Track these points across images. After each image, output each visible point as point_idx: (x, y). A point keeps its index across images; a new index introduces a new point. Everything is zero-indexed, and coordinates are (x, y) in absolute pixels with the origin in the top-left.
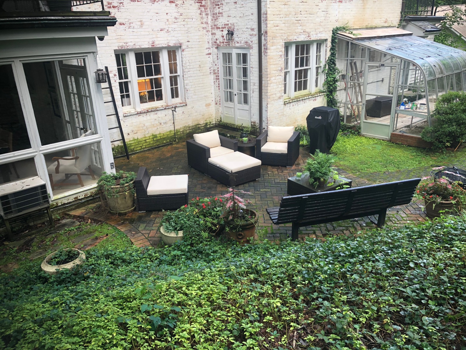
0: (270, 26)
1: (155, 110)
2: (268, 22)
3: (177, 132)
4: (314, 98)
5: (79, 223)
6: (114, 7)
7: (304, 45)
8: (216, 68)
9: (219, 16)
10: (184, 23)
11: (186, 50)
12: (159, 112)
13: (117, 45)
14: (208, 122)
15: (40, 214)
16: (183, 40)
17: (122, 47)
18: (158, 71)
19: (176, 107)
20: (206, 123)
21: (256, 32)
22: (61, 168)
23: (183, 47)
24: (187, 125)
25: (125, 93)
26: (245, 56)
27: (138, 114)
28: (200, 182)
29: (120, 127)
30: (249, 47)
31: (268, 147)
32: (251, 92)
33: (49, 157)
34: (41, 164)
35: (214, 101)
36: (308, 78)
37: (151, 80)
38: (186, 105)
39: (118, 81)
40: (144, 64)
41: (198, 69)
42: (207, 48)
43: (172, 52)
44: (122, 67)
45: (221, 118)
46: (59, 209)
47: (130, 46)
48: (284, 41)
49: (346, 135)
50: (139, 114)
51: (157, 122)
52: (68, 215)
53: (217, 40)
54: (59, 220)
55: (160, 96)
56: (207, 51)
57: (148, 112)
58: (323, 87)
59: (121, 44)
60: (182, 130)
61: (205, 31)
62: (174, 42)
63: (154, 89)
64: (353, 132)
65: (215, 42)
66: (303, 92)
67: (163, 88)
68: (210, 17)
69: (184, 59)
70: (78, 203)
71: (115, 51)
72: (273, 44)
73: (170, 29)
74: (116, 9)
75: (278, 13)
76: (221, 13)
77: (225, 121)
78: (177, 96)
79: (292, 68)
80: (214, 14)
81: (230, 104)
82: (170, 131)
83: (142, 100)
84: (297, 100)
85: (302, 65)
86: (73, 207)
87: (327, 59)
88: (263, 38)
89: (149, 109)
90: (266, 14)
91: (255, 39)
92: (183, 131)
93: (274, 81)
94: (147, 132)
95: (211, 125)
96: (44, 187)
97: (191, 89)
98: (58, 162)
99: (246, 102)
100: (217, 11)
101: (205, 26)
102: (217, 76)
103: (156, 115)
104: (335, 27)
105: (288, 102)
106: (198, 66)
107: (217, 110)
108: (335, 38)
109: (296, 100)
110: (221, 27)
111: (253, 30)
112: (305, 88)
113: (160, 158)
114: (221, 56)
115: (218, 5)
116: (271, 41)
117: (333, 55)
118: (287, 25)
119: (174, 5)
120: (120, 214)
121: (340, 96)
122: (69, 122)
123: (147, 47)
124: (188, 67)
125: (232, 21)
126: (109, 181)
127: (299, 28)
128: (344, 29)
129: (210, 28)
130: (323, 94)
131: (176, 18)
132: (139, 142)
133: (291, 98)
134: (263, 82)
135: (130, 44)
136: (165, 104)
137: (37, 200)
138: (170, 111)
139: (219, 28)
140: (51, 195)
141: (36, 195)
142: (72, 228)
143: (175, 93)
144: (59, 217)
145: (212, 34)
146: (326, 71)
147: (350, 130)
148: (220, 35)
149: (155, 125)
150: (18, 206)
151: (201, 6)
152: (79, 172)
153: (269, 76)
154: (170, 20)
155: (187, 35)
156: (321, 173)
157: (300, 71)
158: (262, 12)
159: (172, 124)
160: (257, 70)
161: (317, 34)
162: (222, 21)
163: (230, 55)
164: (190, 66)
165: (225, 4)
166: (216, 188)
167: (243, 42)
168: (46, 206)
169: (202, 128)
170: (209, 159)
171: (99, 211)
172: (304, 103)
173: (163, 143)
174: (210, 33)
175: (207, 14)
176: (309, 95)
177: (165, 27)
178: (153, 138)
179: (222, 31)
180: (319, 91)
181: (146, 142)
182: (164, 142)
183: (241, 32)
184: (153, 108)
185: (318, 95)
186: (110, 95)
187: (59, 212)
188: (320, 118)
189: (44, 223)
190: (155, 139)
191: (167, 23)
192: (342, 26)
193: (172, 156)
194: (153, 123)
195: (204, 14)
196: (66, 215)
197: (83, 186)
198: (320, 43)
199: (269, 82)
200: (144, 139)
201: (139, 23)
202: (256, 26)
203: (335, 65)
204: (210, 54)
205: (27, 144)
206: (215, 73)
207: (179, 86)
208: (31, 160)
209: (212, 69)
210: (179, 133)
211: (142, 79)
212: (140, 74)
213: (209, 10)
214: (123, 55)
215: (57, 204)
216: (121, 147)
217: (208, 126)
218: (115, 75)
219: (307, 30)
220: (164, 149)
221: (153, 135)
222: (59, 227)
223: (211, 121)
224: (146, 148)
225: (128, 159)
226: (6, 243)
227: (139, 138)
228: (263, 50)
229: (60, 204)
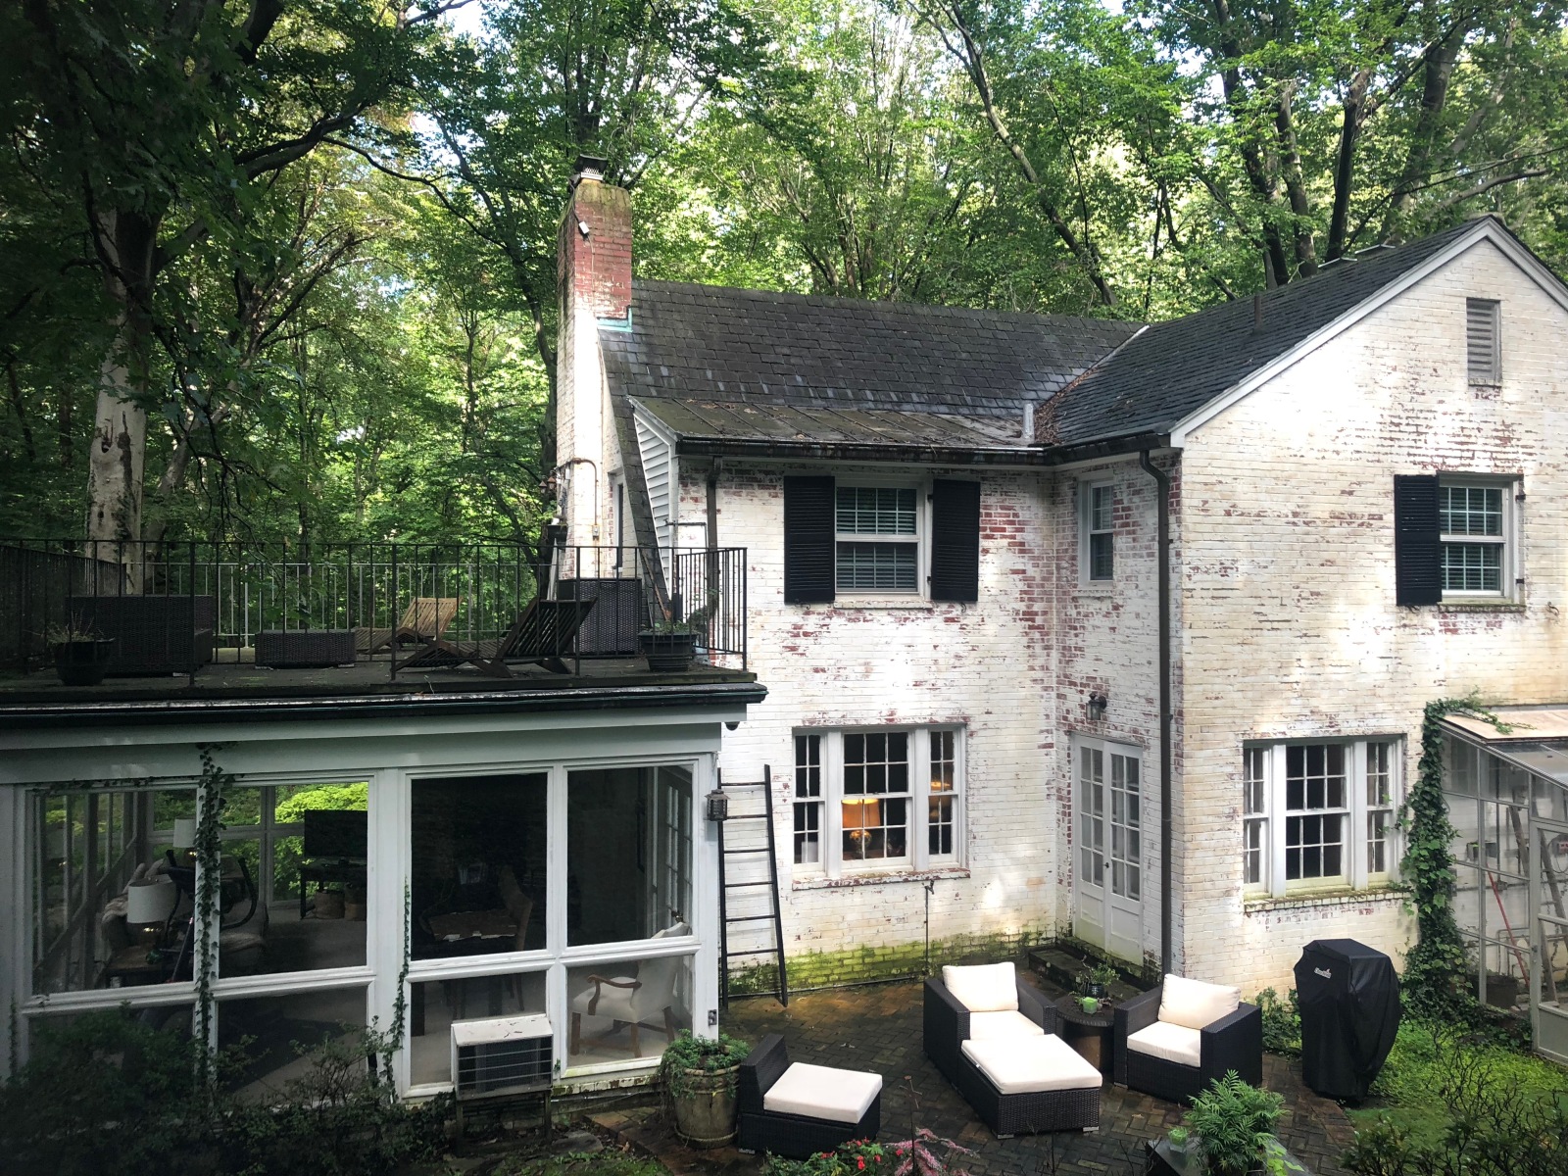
0: (1191, 698)
1: (878, 881)
2: (1186, 688)
3: (933, 949)
4: (1365, 906)
5: (601, 1147)
6: (806, 634)
7: (1301, 749)
8: (1063, 784)
9: (1076, 656)
10: (979, 668)
11: (981, 733)
12: (888, 889)
13: (801, 716)
14: (1032, 929)
15: (533, 1104)
16: (973, 708)
17: (812, 721)
18: (900, 780)
19: (938, 878)
20: (1026, 936)
21: (1156, 709)
22: (601, 1004)
23: (973, 726)
24: (965, 932)
25: (806, 831)
26: (1134, 764)
27: (830, 886)
28: (929, 1104)
29: (777, 916)
30: (1142, 745)
31: (1147, 1039)
32: (1146, 865)
33: (577, 974)
34: (556, 988)
35: (1055, 872)
36: (1344, 842)
37: (881, 801)
38: (968, 876)
39: (793, 798)
40: (865, 763)
41: (1013, 783)
42: (1042, 732)
43: (943, 738)
44: (808, 766)
45: (1071, 925)
46: (573, 1103)
47: (834, 718)
48: (1241, 738)
49: (1475, 1045)
50: (833, 886)
51: (879, 915)
52: (588, 1121)
53: (1068, 712)
54: (567, 1129)
55: (898, 846)
56: (1042, 739)
57: (857, 883)
58: (1402, 873)
59: (810, 715)
60: (949, 945)
61: (1038, 687)
62: (948, 713)
63: (885, 827)
64: (1502, 1036)
65: (1065, 718)
66: (1323, 882)
67: (908, 825)
68: (1055, 654)
69: (973, 755)
70: (616, 1097)
71: (795, 730)
72: (1203, 744)
73: (940, 683)
74: (811, 640)
75: (1217, 665)
76: (1080, 649)
77: (1081, 933)
78: (947, 849)
79: (1276, 808)
80: (1064, 648)
81: (1092, 888)
82: (914, 944)
83: (851, 849)
84: (1296, 902)
85: (1315, 802)
86: (605, 1105)
87: (1410, 790)
88: (1173, 726)
89: (863, 877)
90: (1181, 668)
91: (1155, 726)
92: (952, 948)
93: (1205, 843)
94: (848, 939)
95: (1041, 942)
96: (547, 1041)
97: (986, 835)
98: (598, 990)
99: (1135, 888)
100: (1071, 641)
101: (1039, 674)
102: (1064, 806)
103: (878, 896)
104: (1433, 699)
105: (1259, 908)
106: (1013, 775)
107: (1061, 900)
108: (1437, 733)
109: (1287, 905)
110: (1078, 681)
111: (1150, 701)
112: (1333, 869)
113: (863, 1015)
114: (1077, 755)
115: (1075, 628)
116: (1197, 736)
117: (1430, 779)
118: (1250, 694)
119: (955, 626)
120: (695, 1146)
121: (1464, 912)
122: (655, 890)
123: (875, 722)
124: (983, 777)
125: (1104, 671)
126: (686, 1057)
127: (1293, 701)
128: (1467, 706)
129: (1055, 679)
130: (1398, 895)
131: (958, 657)
132: (821, 961)
133: (1275, 896)
134: (1174, 843)
135: (831, 714)
136: (910, 868)
137: (529, 1070)
138: (920, 890)
139: (1075, 684)
140: (563, 1064)
141: (529, 1057)
142: (584, 1155)
143: (940, 841)
144: (566, 1123)
145: (1059, 696)
146: (1410, 828)
147: (1494, 1030)
148: (1076, 700)
149: (873, 922)
150: (489, 1074)
151: (1030, 627)
152: (636, 1021)
153: (1188, 828)
154: (941, 661)
155: (986, 696)
156: (1222, 1141)
157: (1312, 822)
158: (1172, 660)
159: (921, 924)
160: (1159, 806)
161: (1362, 720)
162: (1081, 668)
163: (1098, 755)
164: (988, 774)
165: (1090, 629)
166: (961, 1129)
167: (1127, 728)
168: (543, 1087)
169: (1011, 946)
170: (965, 1043)
171: (652, 1127)
172: (1325, 916)
173: (890, 975)
174: (1053, 694)
175: (1047, 648)
176: (1343, 893)
177: (927, 677)
178: (863, 957)
179: (1082, 692)
180: (1384, 884)
181: (842, 966)
182: (894, 971)
183: (1123, 703)
184: (873, 876)
185: (1380, 897)
186: (765, 833)
187: (571, 1110)
188: (1327, 974)
189: (532, 1130)
190: (867, 960)
191: (934, 668)
192: (1457, 698)
193: (896, 1017)
194: (867, 916)
195: (1038, 648)
196: (583, 1121)
197: (638, 1056)
198: (1379, 746)
199: (1188, 845)
200: (838, 956)
201: (862, 669)
202: (1156, 694)
203: (1441, 811)
204: (1051, 746)
205: (538, 941)
206: (1060, 798)
207: (954, 823)
208: (538, 977)
209: (1054, 784)
210: (939, 952)
211: (853, 800)
212: (852, 784)
213: (1053, 636)
214: (815, 742)
215: (570, 1088)
216: (774, 969)
217: (1031, 944)
218: (786, 786)
219: (1324, 708)
220: (889, 992)
221: (863, 949)
222: (558, 1146)
223: (1042, 929)
224: (839, 980)
225: (784, 1003)
226: (447, 1157)
227: (826, 950)
228: (1173, 758)
229: (576, 1091)
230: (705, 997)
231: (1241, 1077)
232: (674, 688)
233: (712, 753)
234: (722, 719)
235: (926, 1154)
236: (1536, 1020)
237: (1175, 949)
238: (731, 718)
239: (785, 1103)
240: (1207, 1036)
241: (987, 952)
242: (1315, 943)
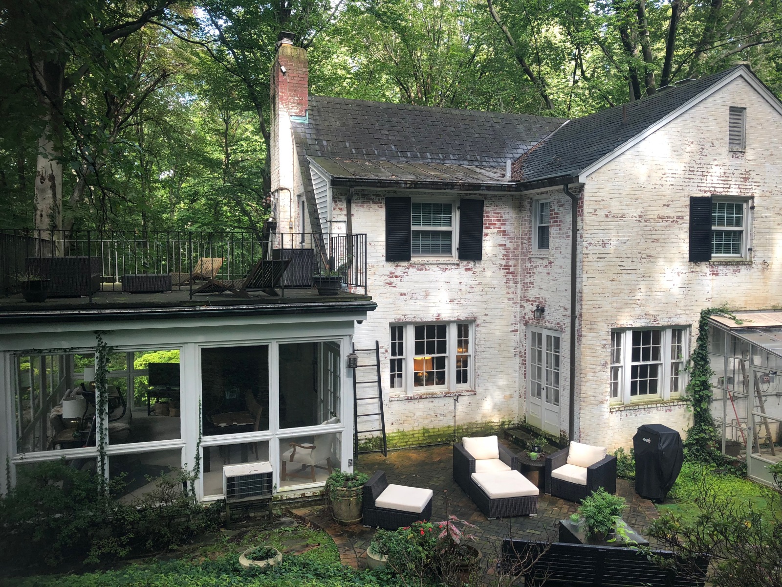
0: (586, 308)
1: (432, 396)
2: (583, 303)
3: (458, 429)
4: (668, 408)
5: (297, 525)
6: (396, 277)
7: (639, 332)
8: (522, 349)
9: (530, 287)
10: (482, 293)
11: (483, 325)
12: (436, 401)
13: (394, 317)
14: (507, 420)
15: (264, 505)
16: (478, 313)
17: (399, 319)
18: (442, 348)
19: (460, 395)
20: (503, 423)
21: (569, 313)
22: (296, 456)
23: (478, 321)
24: (474, 421)
25: (396, 373)
26: (557, 340)
27: (408, 399)
28: (455, 504)
29: (382, 414)
30: (561, 330)
32: (562, 389)
33: (284, 442)
34: (274, 449)
35: (518, 392)
36: (659, 377)
37: (433, 358)
38: (475, 394)
39: (390, 357)
40: (425, 340)
41: (498, 349)
42: (512, 324)
43: (463, 328)
44: (397, 341)
45: (525, 417)
46: (283, 504)
47: (410, 318)
48: (610, 327)
50: (410, 399)
51: (432, 413)
52: (290, 512)
53: (525, 314)
54: (280, 517)
55: (441, 380)
56: (513, 328)
57: (421, 398)
58: (687, 392)
59: (398, 317)
60: (466, 427)
61: (511, 302)
62: (466, 315)
63: (435, 370)
65: (524, 317)
66: (648, 397)
67: (446, 370)
68: (519, 286)
69: (478, 336)
70: (304, 501)
71: (391, 324)
72: (591, 330)
73: (462, 301)
74: (399, 279)
75: (599, 291)
76: (532, 283)
77: (530, 422)
78: (465, 381)
79: (627, 362)
80: (524, 283)
81: (536, 400)
82: (449, 427)
83: (418, 381)
84: (635, 407)
85: (646, 358)
86: (298, 505)
87: (692, 352)
88: (577, 321)
89: (424, 395)
90: (581, 293)
91: (568, 321)
92: (467, 428)
93: (591, 378)
94: (416, 425)
95: (511, 426)
96: (270, 475)
97: (484, 374)
98: (295, 450)
99: (557, 400)
100: (528, 280)
101: (511, 296)
102: (523, 360)
103: (431, 404)
104: (705, 308)
105: (617, 409)
106: (498, 345)
107: (521, 406)
108: (706, 324)
109: (631, 408)
110: (531, 299)
111: (566, 309)
112: (653, 390)
113: (424, 461)
114: (530, 335)
115: (530, 273)
116: (589, 326)
117: (702, 347)
118: (615, 306)
119: (471, 272)
120: (342, 524)
121: (716, 411)
122: (322, 401)
123: (430, 320)
124: (483, 346)
125: (543, 294)
126: (338, 482)
127: (636, 309)
128: (721, 311)
129: (519, 298)
130: (685, 403)
131: (471, 288)
132: (403, 435)
133: (625, 403)
134: (576, 378)
135: (409, 316)
136: (447, 390)
137: (261, 488)
138: (452, 401)
139: (529, 301)
140: (278, 486)
141: (261, 482)
142: (288, 528)
143: (462, 377)
144: (280, 513)
145: (521, 307)
146: (691, 370)
147: (729, 467)
148: (530, 308)
149: (429, 416)
150: (241, 491)
151: (507, 273)
152: (313, 464)
153: (583, 371)
154: (463, 290)
155: (485, 307)
156: (595, 520)
157: (644, 368)
158: (577, 289)
159: (452, 417)
160: (569, 360)
161: (670, 318)
162: (532, 293)
163: (540, 335)
164: (485, 345)
165: (537, 273)
166: (471, 515)
167: (554, 322)
168: (268, 497)
169: (496, 427)
170: (473, 474)
171: (322, 515)
172: (649, 413)
173: (437, 441)
174: (518, 306)
175: (516, 283)
176: (658, 402)
177: (456, 298)
178: (424, 433)
179: (532, 305)
180: (678, 397)
181: (414, 437)
182: (439, 440)
183: (553, 310)
184: (429, 394)
185: (676, 404)
186: (376, 373)
187: (282, 507)
188: (648, 441)
189: (263, 517)
190: (426, 435)
191: (459, 293)
192: (718, 307)
193: (440, 462)
194: (426, 413)
195: (511, 283)
196: (287, 513)
197: (314, 481)
198: (678, 331)
199: (583, 379)
200: (412, 433)
201: (424, 294)
202: (569, 306)
203: (707, 362)
204: (517, 331)
205: (265, 426)
206: (521, 356)
207: (468, 368)
208: (266, 444)
209: (518, 350)
210: (461, 431)
211: (419, 357)
212: (419, 350)
213: (519, 277)
214: (401, 329)
215: (282, 497)
216: (380, 439)
217: (506, 427)
218: (386, 351)
219: (651, 312)
220: (436, 450)
221: (424, 429)
222: (276, 524)
223: (511, 419)
224: (412, 444)
225: (385, 455)
226: (222, 530)
227: (406, 430)
228: (576, 337)
229: (284, 498)
230: (347, 453)
231: (606, 490)
232: (331, 304)
233: (350, 335)
234: (355, 319)
235: (453, 527)
236: (749, 462)
237: (576, 429)
238: (359, 318)
239: (385, 504)
240: (590, 471)
241: (484, 431)
242: (644, 426)
